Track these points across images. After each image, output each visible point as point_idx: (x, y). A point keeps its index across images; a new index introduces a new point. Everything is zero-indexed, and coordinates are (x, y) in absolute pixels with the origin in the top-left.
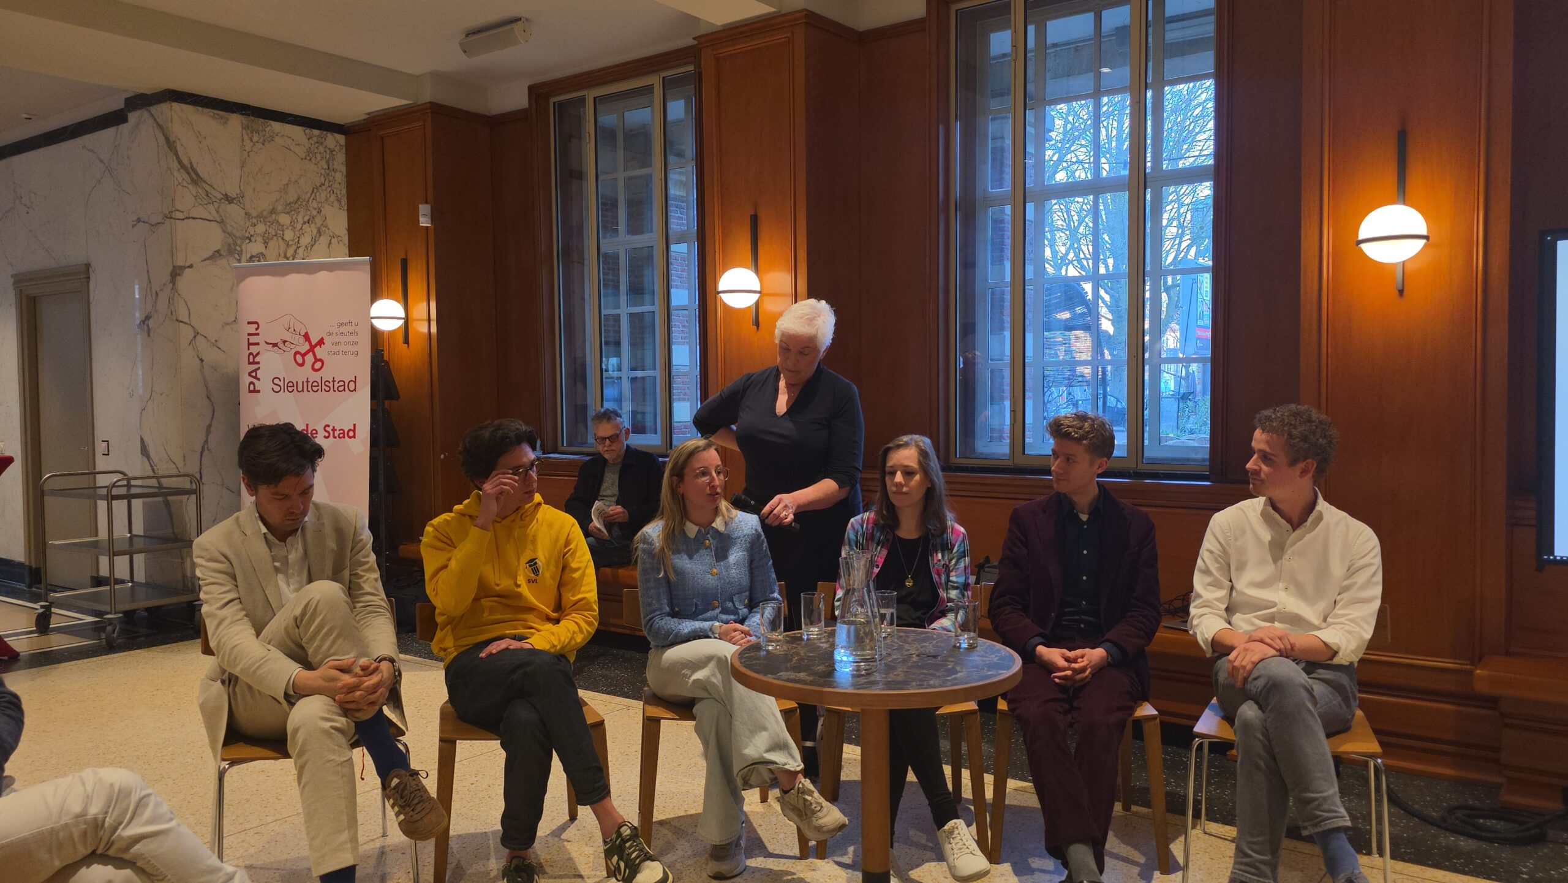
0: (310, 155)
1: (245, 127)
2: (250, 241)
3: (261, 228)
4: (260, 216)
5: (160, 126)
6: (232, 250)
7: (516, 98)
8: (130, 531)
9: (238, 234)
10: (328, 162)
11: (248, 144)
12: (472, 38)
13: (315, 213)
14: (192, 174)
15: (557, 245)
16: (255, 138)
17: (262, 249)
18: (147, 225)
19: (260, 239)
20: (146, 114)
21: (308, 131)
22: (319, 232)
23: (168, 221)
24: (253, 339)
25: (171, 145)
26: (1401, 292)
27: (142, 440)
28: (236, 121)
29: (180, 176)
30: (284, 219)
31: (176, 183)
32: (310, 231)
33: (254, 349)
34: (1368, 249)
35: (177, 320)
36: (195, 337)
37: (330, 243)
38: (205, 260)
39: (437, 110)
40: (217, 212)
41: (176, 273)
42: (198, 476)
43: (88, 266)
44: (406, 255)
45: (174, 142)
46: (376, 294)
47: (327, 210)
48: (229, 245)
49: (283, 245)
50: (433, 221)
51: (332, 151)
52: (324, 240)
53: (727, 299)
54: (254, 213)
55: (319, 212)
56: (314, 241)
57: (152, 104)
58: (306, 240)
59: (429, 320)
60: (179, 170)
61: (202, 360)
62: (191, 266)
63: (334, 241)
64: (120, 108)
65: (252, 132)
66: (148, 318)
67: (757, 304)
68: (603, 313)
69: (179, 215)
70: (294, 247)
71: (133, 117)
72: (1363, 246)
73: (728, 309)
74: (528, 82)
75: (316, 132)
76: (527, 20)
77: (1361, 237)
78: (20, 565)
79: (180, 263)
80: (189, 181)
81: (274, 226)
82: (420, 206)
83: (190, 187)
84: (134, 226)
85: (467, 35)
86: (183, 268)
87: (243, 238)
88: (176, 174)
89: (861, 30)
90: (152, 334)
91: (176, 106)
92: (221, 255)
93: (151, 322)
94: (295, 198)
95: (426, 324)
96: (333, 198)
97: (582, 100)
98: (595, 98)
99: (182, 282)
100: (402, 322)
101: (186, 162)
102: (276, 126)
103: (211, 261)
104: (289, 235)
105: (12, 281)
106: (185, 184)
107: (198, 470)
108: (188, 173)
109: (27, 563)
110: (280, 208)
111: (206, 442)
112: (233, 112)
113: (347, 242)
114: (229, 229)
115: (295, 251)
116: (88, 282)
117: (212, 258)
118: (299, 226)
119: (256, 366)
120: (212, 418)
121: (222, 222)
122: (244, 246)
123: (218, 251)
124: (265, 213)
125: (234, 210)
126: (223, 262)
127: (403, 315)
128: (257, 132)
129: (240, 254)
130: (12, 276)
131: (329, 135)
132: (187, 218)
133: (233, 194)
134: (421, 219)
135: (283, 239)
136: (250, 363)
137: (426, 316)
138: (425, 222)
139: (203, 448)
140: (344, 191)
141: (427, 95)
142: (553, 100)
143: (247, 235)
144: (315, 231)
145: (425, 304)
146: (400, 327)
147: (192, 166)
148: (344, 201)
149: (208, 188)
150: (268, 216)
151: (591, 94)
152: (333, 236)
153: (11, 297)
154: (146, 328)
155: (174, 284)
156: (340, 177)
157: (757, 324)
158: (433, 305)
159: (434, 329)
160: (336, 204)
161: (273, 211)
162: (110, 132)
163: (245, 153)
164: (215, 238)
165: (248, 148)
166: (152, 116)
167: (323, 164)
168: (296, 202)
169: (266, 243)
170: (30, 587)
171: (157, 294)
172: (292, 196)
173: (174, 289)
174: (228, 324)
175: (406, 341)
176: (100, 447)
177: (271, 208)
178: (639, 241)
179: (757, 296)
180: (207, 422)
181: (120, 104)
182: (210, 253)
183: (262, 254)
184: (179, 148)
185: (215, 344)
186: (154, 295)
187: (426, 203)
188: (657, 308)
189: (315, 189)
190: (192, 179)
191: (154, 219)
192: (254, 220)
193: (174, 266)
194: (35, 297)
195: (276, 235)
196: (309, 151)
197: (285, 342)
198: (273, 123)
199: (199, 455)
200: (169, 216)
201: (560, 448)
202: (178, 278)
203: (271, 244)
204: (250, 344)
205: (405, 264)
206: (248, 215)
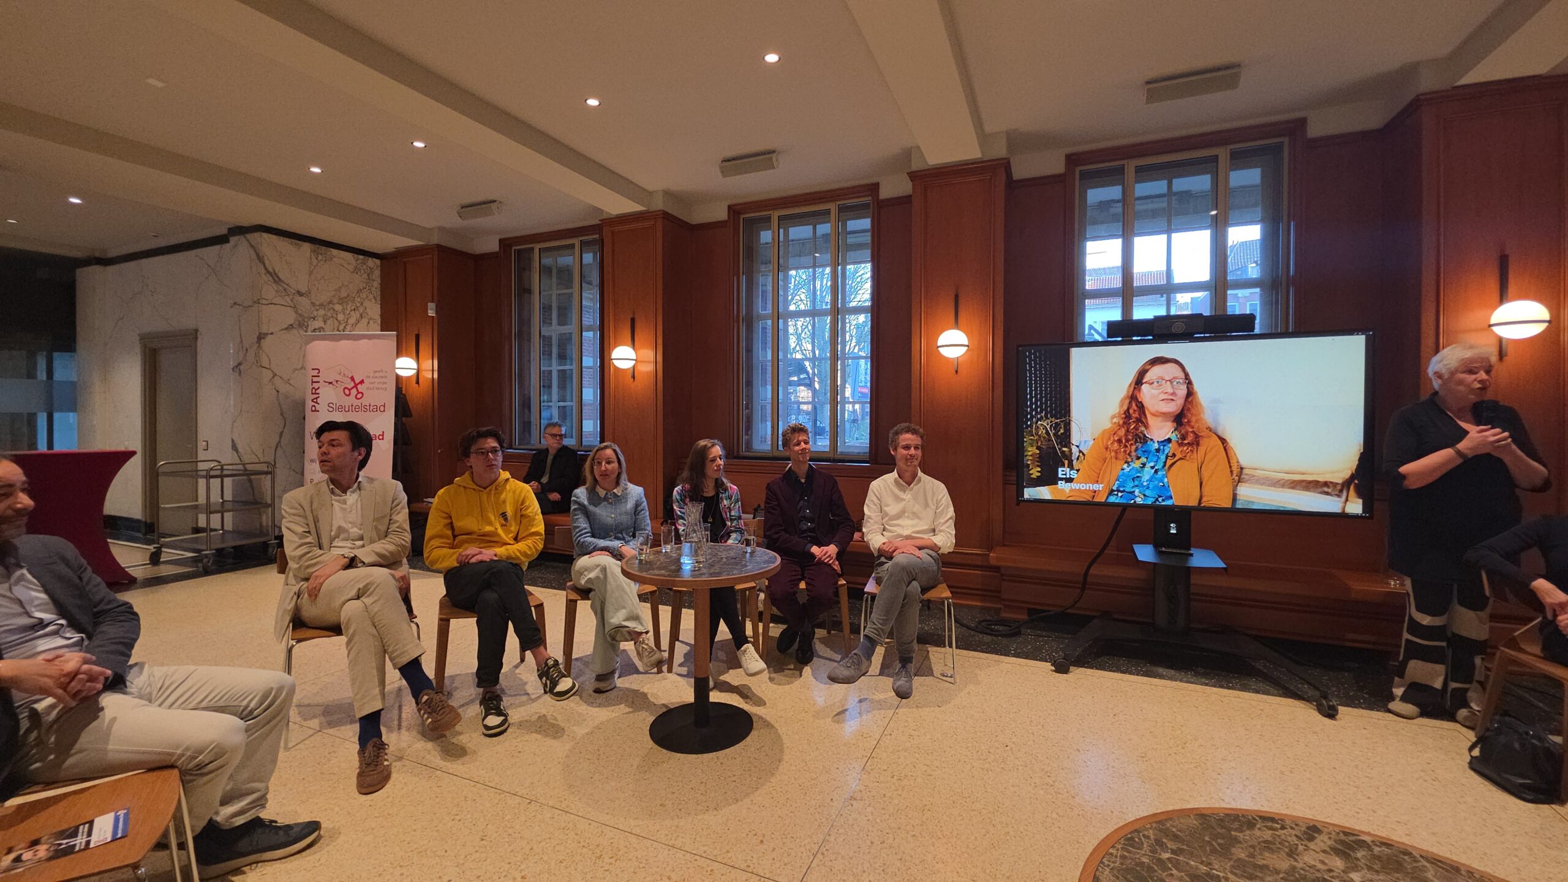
0: (356, 270)
1: (313, 251)
2: (314, 319)
3: (322, 312)
4: (321, 305)
5: (252, 246)
6: (302, 324)
7: (492, 245)
8: (222, 498)
9: (306, 315)
10: (368, 275)
11: (315, 261)
12: (464, 210)
13: (358, 305)
14: (275, 276)
15: (515, 329)
16: (320, 258)
17: (322, 325)
18: (241, 307)
19: (321, 319)
20: (242, 237)
21: (356, 256)
22: (361, 317)
23: (256, 305)
24: (315, 379)
25: (260, 259)
26: (957, 372)
27: (233, 441)
28: (307, 247)
29: (266, 278)
30: (338, 307)
31: (263, 282)
32: (355, 316)
33: (316, 385)
34: (942, 351)
35: (261, 366)
36: (273, 377)
37: (368, 323)
38: (282, 330)
39: (442, 250)
40: (292, 300)
41: (261, 337)
42: (273, 463)
43: (196, 331)
44: (419, 331)
45: (263, 257)
46: (399, 354)
47: (367, 304)
48: (299, 321)
49: (336, 323)
50: (437, 312)
51: (371, 269)
52: (364, 321)
53: (616, 363)
54: (318, 303)
55: (362, 304)
56: (358, 321)
57: (247, 233)
58: (352, 321)
59: (433, 370)
60: (265, 274)
61: (278, 391)
62: (272, 333)
63: (371, 322)
64: (223, 233)
65: (317, 254)
66: (240, 364)
67: (634, 367)
68: (542, 369)
69: (264, 302)
70: (344, 325)
71: (233, 240)
72: (940, 349)
73: (617, 369)
74: (498, 237)
75: (361, 257)
76: (500, 202)
77: (939, 344)
78: (138, 521)
79: (264, 331)
80: (272, 281)
81: (331, 311)
82: (429, 304)
83: (274, 285)
84: (232, 307)
85: (462, 207)
86: (267, 334)
87: (309, 318)
88: (264, 276)
89: (694, 222)
90: (242, 373)
91: (265, 235)
92: (293, 327)
93: (242, 367)
94: (346, 295)
95: (431, 372)
96: (371, 296)
97: (532, 249)
98: (540, 249)
99: (265, 343)
100: (415, 371)
101: (271, 270)
102: (335, 252)
103: (286, 331)
104: (341, 317)
105: (138, 338)
106: (270, 283)
107: (273, 458)
108: (272, 276)
109: (144, 520)
110: (335, 301)
111: (279, 442)
112: (305, 242)
113: (379, 322)
114: (300, 312)
115: (345, 327)
116: (196, 341)
117: (286, 329)
118: (348, 312)
119: (317, 396)
120: (284, 427)
121: (295, 307)
122: (309, 323)
123: (292, 325)
124: (325, 304)
125: (304, 302)
126: (295, 331)
127: (416, 367)
128: (321, 254)
129: (307, 327)
130: (139, 335)
131: (370, 259)
132: (271, 304)
133: (303, 290)
134: (429, 311)
135: (337, 319)
136: (312, 394)
137: (431, 368)
138: (431, 313)
139: (277, 445)
140: (379, 293)
141: (435, 240)
142: (513, 248)
143: (312, 316)
144: (359, 315)
145: (431, 361)
146: (413, 375)
147: (275, 274)
148: (379, 298)
149: (285, 286)
150: (327, 305)
151: (537, 247)
152: (371, 319)
153: (138, 349)
154: (238, 370)
155: (260, 344)
156: (376, 284)
157: (634, 377)
158: (436, 362)
159: (436, 376)
160: (373, 300)
161: (330, 302)
162: (217, 247)
163: (313, 267)
164: (290, 317)
165: (315, 264)
166: (248, 241)
167: (365, 276)
168: (346, 298)
169: (325, 322)
170: (145, 534)
171: (247, 350)
172: (344, 294)
173: (259, 347)
174: (296, 370)
175: (418, 382)
176: (201, 445)
177: (329, 300)
178: (565, 329)
179: (634, 362)
180: (281, 430)
181: (225, 231)
182: (286, 326)
183: (322, 328)
184: (267, 262)
185: (288, 382)
186: (245, 350)
187: (433, 302)
188: (574, 367)
189: (359, 291)
190: (274, 279)
191: (246, 304)
192: (317, 308)
193: (260, 333)
194: (155, 350)
195: (332, 317)
196: (356, 267)
197: (337, 381)
198: (332, 249)
199: (274, 449)
200: (258, 302)
201: (514, 446)
202: (263, 340)
203: (328, 322)
204: (313, 382)
205: (417, 337)
206: (313, 303)
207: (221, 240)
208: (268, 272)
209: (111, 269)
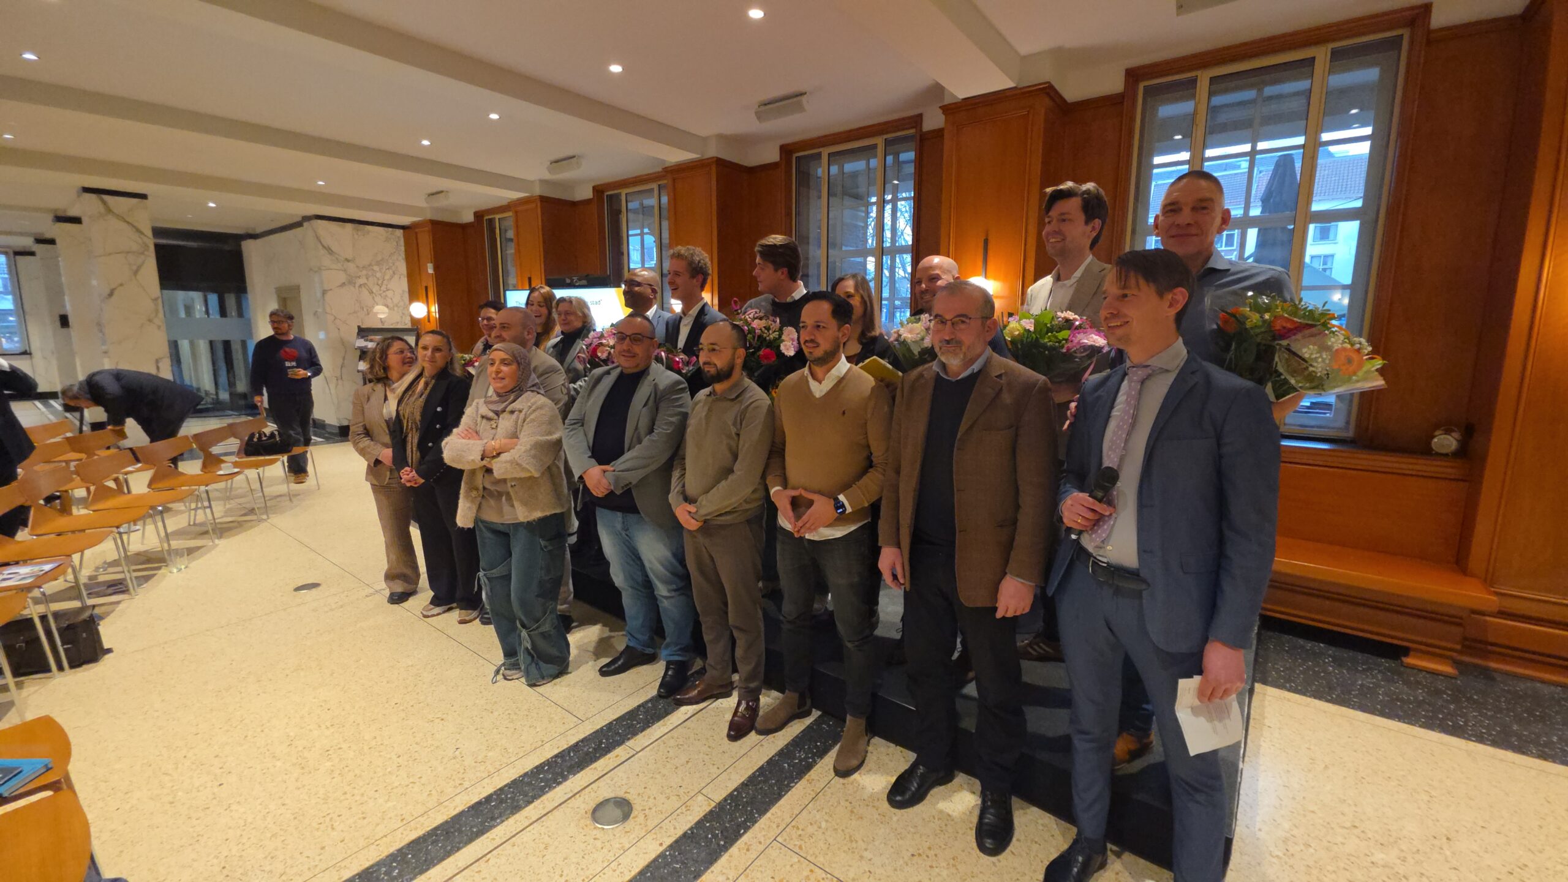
0: (387, 240)
1: (351, 229)
2: (360, 278)
3: (364, 272)
4: (363, 267)
6: (351, 282)
7: (468, 217)
9: (353, 275)
10: (395, 242)
11: (356, 236)
12: (431, 196)
13: (390, 265)
14: (329, 250)
16: (359, 234)
17: (365, 282)
19: (364, 277)
21: (383, 229)
22: (394, 273)
23: (320, 269)
25: (318, 238)
28: (349, 226)
29: (323, 252)
30: (376, 268)
31: (322, 254)
32: (390, 272)
35: (327, 313)
37: (400, 278)
38: (337, 287)
39: (432, 222)
40: (342, 266)
41: (324, 292)
43: (299, 286)
44: (425, 286)
45: (321, 236)
46: (413, 301)
47: (396, 265)
48: (349, 280)
49: (376, 280)
50: (434, 270)
51: (399, 237)
52: (396, 277)
54: (361, 266)
55: (392, 265)
56: (392, 277)
57: (310, 220)
58: (387, 277)
59: (436, 313)
60: (322, 248)
61: (339, 329)
62: (331, 290)
65: (357, 231)
70: (382, 280)
71: (305, 224)
74: (472, 211)
75: (388, 229)
79: (326, 288)
81: (371, 271)
82: (429, 264)
83: (329, 256)
84: (309, 271)
86: (327, 291)
87: (356, 277)
90: (319, 318)
91: (319, 221)
92: (345, 285)
93: (318, 313)
96: (400, 258)
99: (328, 296)
101: (326, 245)
102: (370, 228)
104: (379, 275)
105: (275, 290)
106: (326, 254)
108: (327, 250)
110: (373, 263)
111: (343, 363)
112: (347, 222)
114: (349, 273)
115: (382, 282)
116: (300, 293)
117: (340, 286)
118: (383, 271)
121: (345, 270)
122: (356, 281)
123: (344, 283)
124: (366, 266)
125: (351, 266)
126: (348, 287)
127: (425, 310)
128: (360, 230)
129: (355, 283)
131: (395, 230)
132: (328, 269)
133: (350, 257)
134: (429, 270)
135: (376, 277)
137: (435, 311)
138: (431, 271)
140: (404, 255)
141: (429, 216)
142: (482, 219)
143: (358, 275)
144: (392, 272)
145: (435, 306)
146: (424, 316)
147: (330, 248)
148: (404, 259)
149: (337, 256)
150: (368, 267)
151: (497, 217)
152: (400, 275)
153: (275, 297)
155: (324, 297)
156: (403, 248)
158: (437, 307)
159: (437, 316)
160: (401, 261)
161: (370, 265)
162: (298, 230)
163: (354, 240)
164: (342, 277)
165: (357, 238)
166: (310, 223)
167: (393, 243)
168: (382, 260)
169: (367, 279)
172: (379, 258)
174: (350, 314)
175: (429, 321)
177: (369, 263)
180: (343, 355)
181: (299, 219)
182: (340, 284)
183: (366, 284)
184: (322, 239)
185: (345, 323)
187: (431, 262)
189: (391, 254)
190: (329, 252)
191: (315, 270)
192: (361, 269)
193: (323, 290)
195: (372, 275)
196: (385, 238)
198: (369, 225)
200: (322, 267)
203: (370, 279)
205: (426, 288)
206: (357, 267)
207: (298, 225)
208: (323, 246)
209: (259, 241)
